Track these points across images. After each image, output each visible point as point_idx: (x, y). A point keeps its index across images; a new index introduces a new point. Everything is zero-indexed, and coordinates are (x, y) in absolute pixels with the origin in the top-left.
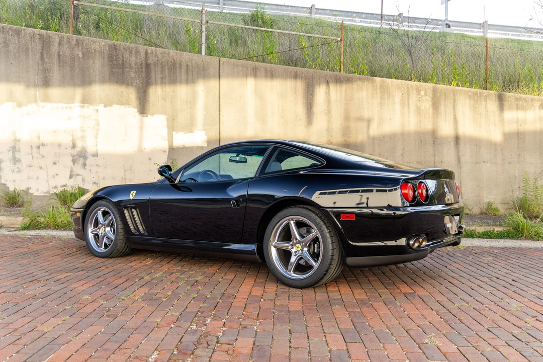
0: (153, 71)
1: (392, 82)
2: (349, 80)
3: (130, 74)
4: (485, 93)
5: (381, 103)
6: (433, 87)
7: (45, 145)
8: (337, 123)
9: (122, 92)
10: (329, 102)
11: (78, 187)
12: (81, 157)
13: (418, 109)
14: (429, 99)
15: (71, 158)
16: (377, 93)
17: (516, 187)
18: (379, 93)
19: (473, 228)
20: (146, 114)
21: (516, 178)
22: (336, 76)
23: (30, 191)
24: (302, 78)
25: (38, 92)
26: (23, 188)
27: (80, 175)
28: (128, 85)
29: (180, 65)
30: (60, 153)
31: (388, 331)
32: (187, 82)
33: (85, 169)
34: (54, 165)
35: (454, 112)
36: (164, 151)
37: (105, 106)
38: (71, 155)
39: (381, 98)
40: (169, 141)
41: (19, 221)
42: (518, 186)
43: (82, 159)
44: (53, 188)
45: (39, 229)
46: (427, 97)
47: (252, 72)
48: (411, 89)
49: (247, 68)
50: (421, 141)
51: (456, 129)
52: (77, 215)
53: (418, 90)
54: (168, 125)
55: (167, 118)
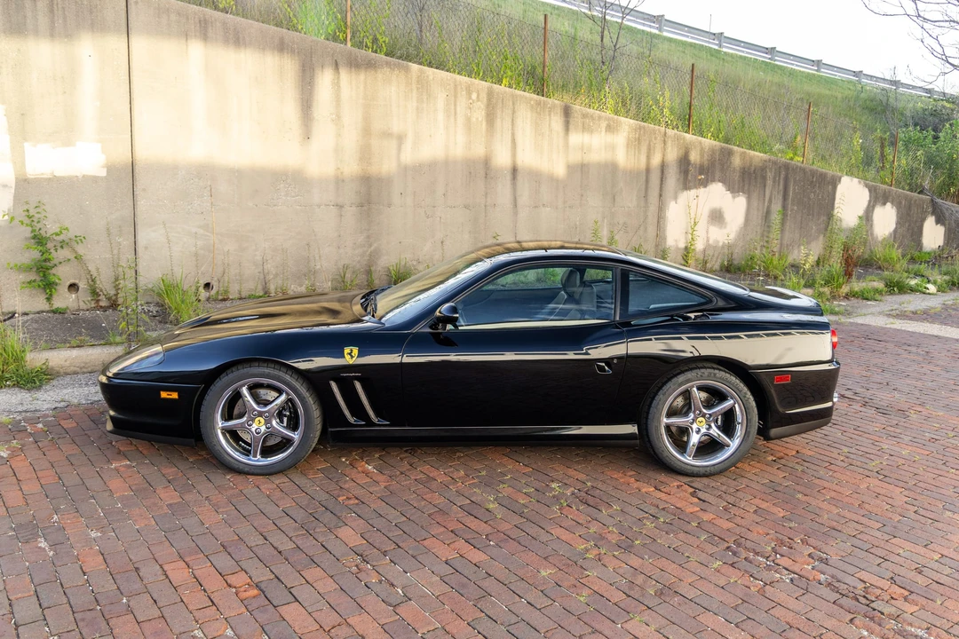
1: (434, 73)
2: (370, 65)
4: (549, 104)
5: (418, 109)
6: (488, 88)
8: (351, 139)
10: (338, 99)
13: (468, 119)
14: (482, 106)
16: (412, 90)
18: (415, 91)
21: (576, 228)
22: (351, 54)
24: (293, 51)
35: (512, 129)
36: (5, 186)
39: (418, 100)
40: (15, 163)
46: (479, 103)
47: (198, 28)
48: (459, 87)
49: (187, 19)
50: (470, 173)
51: (514, 155)
52: (164, 395)
53: (469, 90)
54: (10, 124)
55: (6, 111)
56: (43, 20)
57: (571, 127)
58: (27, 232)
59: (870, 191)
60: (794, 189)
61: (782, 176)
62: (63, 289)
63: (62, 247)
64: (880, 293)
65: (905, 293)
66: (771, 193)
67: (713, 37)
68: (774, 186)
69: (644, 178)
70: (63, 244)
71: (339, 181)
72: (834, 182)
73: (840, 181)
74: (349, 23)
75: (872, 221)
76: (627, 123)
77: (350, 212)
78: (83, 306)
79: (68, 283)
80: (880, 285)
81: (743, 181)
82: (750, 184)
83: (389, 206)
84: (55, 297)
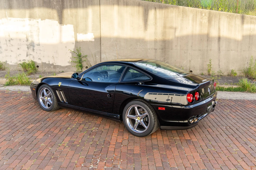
0: (66, 1)
1: (188, 8)
2: (166, 7)
3: (53, 3)
4: (235, 15)
5: (182, 20)
6: (209, 12)
7: (13, 40)
8: (160, 30)
9: (50, 12)
10: (156, 18)
11: (31, 61)
12: (31, 46)
13: (201, 23)
14: (207, 18)
15: (27, 46)
17: (246, 62)
18: (181, 15)
19: (223, 86)
20: (63, 24)
21: (246, 58)
22: (160, 5)
23: (8, 63)
24: (142, 6)
25: (6, 12)
26: (4, 61)
27: (31, 55)
28: (53, 8)
30: (21, 44)
31: (177, 168)
32: (83, 7)
33: (34, 52)
34: (18, 50)
35: (219, 25)
36: (73, 43)
37: (42, 20)
38: (26, 44)
39: (182, 17)
40: (75, 38)
41: (4, 81)
42: (247, 62)
43: (32, 47)
44: (19, 61)
45: (14, 85)
46: (205, 17)
47: (117, 2)
48: (198, 12)
49: (114, 0)
50: (201, 39)
51: (219, 33)
53: (201, 13)
54: (74, 29)
55: (74, 26)
56: (81, 5)
57: (245, 22)
62: (84, 67)
63: (84, 57)
71: (156, 41)
77: (159, 51)
79: (86, 66)
83: (172, 49)
84: (83, 69)
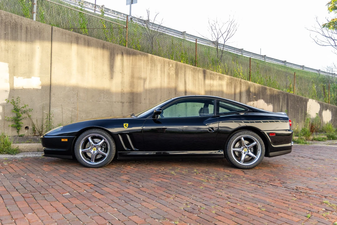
1: (156, 57)
2: (134, 54)
4: (198, 69)
5: (151, 69)
6: (176, 63)
8: (127, 79)
10: (123, 65)
13: (169, 74)
14: (174, 69)
16: (149, 63)
18: (150, 63)
22: (127, 50)
24: (107, 48)
29: (21, 26)
32: (26, 41)
35: (185, 77)
36: (6, 91)
39: (151, 66)
40: (10, 83)
46: (173, 68)
47: (75, 40)
48: (165, 63)
49: (72, 36)
50: (170, 92)
51: (185, 87)
52: (63, 140)
53: (169, 63)
54: (10, 71)
55: (9, 65)
56: (24, 36)
57: (206, 77)
58: (12, 107)
59: (320, 105)
60: (291, 103)
61: (286, 98)
62: (23, 128)
63: (24, 113)
64: (325, 139)
65: (335, 140)
66: (282, 104)
67: (262, 57)
68: (283, 101)
69: (234, 97)
70: (25, 112)
71: (123, 94)
72: (306, 101)
73: (308, 101)
74: (127, 40)
75: (322, 116)
76: (227, 77)
77: (126, 105)
78: (29, 134)
79: (25, 126)
80: (325, 137)
81: (271, 99)
82: (274, 100)
83: (140, 103)
84: (20, 131)
